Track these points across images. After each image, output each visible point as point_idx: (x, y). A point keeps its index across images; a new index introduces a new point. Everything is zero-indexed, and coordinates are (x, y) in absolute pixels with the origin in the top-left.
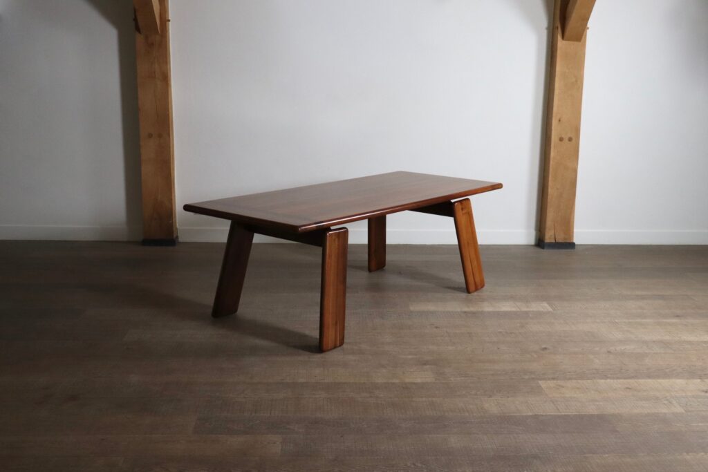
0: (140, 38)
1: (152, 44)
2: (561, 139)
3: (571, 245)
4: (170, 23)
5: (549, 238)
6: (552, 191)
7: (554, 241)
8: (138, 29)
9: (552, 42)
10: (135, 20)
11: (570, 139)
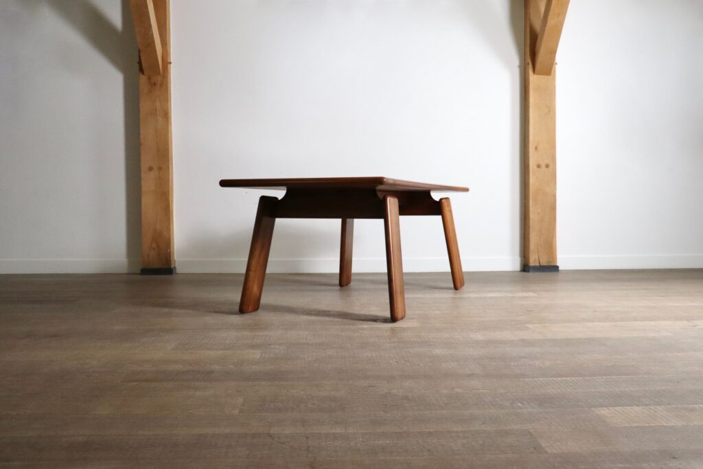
0: (143, 79)
1: (155, 84)
2: (539, 166)
3: (555, 268)
4: (172, 65)
5: (533, 261)
6: (533, 216)
7: (538, 265)
8: (141, 70)
9: (525, 79)
10: (140, 63)
11: (547, 166)
